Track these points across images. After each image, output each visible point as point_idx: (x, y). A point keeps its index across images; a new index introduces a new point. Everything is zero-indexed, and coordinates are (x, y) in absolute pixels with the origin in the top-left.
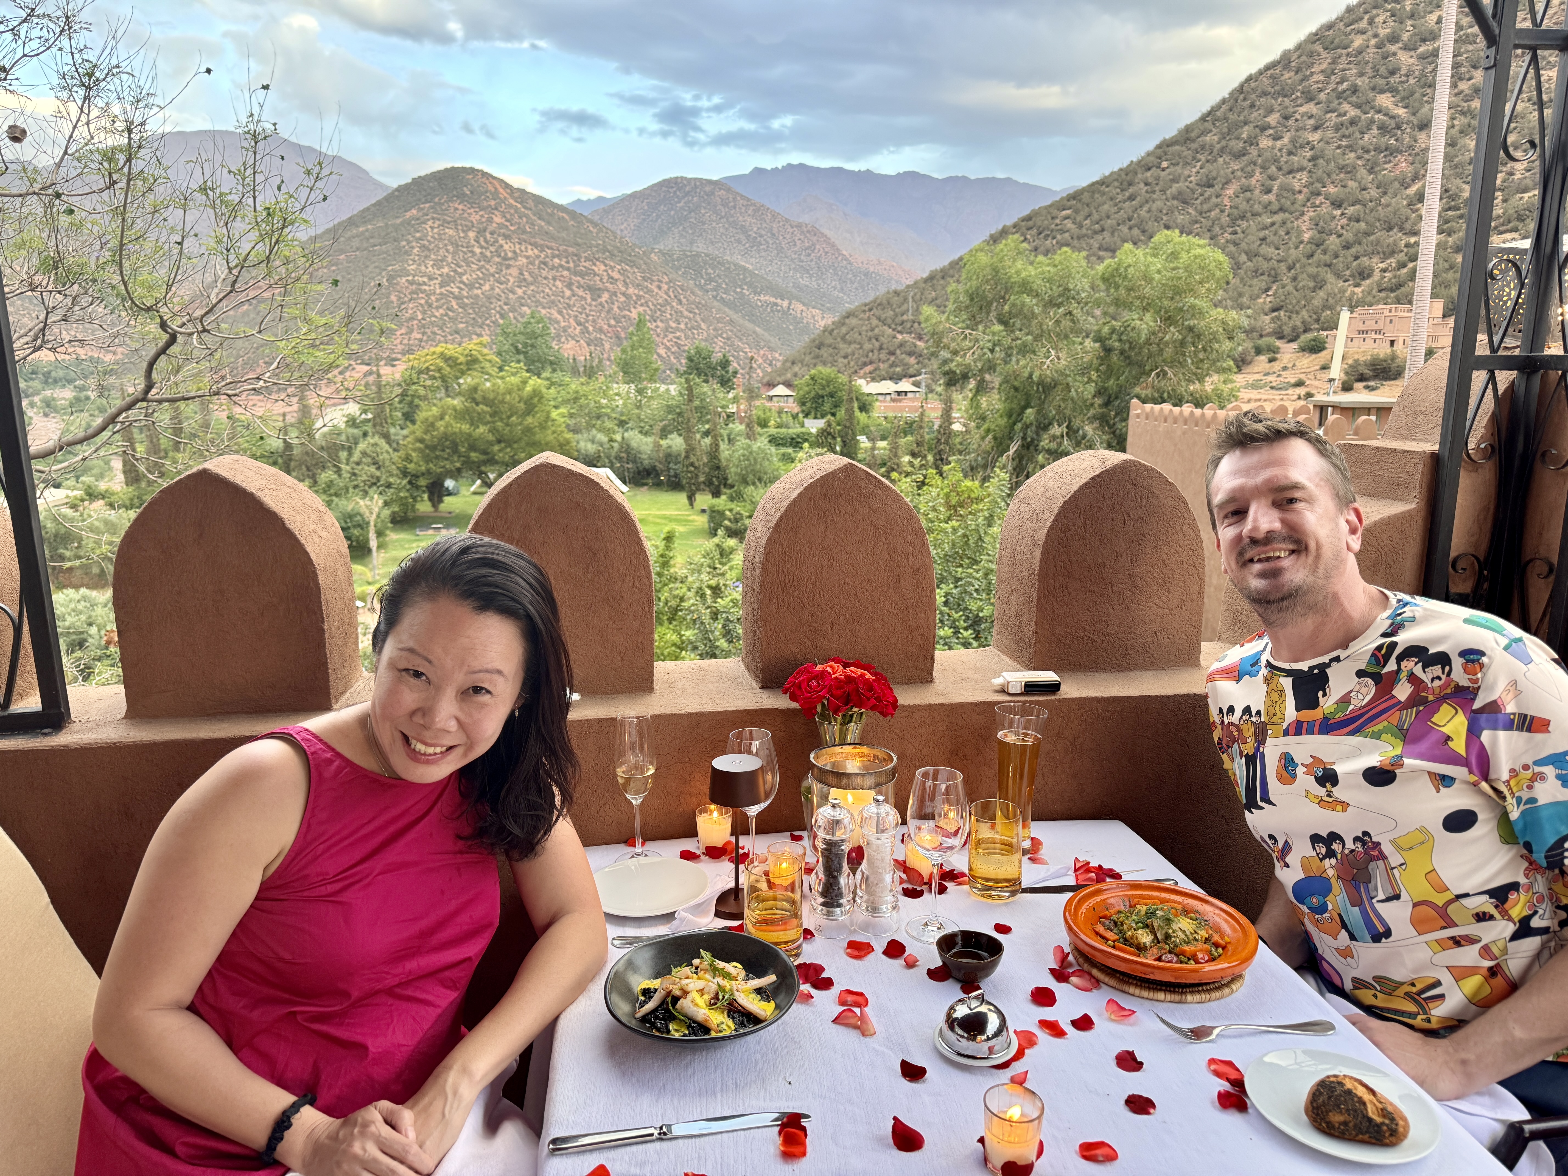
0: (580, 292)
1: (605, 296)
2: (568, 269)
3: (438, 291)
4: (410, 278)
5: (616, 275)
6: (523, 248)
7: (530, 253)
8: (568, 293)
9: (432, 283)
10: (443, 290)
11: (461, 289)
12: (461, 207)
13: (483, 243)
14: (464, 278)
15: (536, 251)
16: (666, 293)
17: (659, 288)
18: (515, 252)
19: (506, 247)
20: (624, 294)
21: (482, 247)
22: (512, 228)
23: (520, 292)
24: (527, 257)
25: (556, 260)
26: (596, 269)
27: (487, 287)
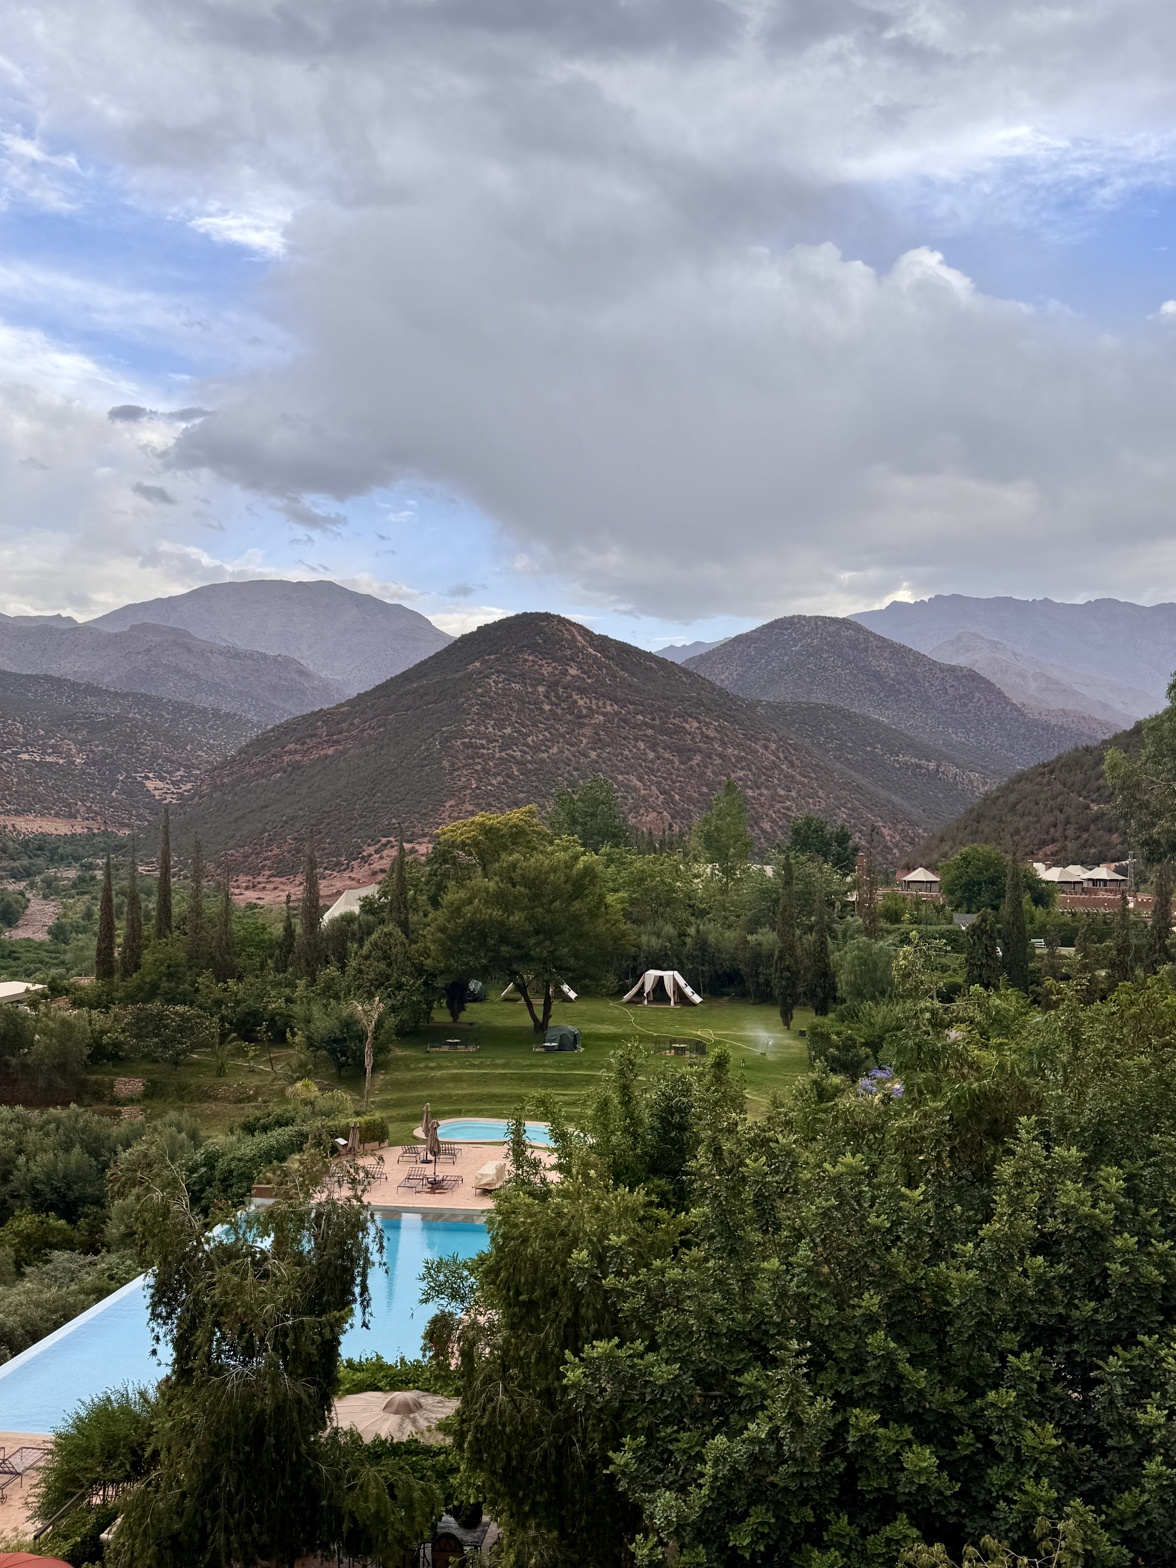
0: (667, 754)
1: (698, 758)
2: (652, 727)
3: (498, 755)
4: (467, 740)
5: (711, 733)
6: (601, 704)
7: (609, 708)
8: (651, 755)
9: (491, 746)
10: (503, 754)
11: (525, 753)
12: (531, 658)
13: (554, 699)
14: (529, 739)
15: (616, 707)
16: (774, 754)
17: (766, 747)
18: (590, 708)
19: (581, 703)
20: (721, 756)
21: (552, 703)
22: (589, 681)
23: (593, 755)
24: (605, 714)
25: (640, 717)
26: (687, 726)
27: (555, 750)
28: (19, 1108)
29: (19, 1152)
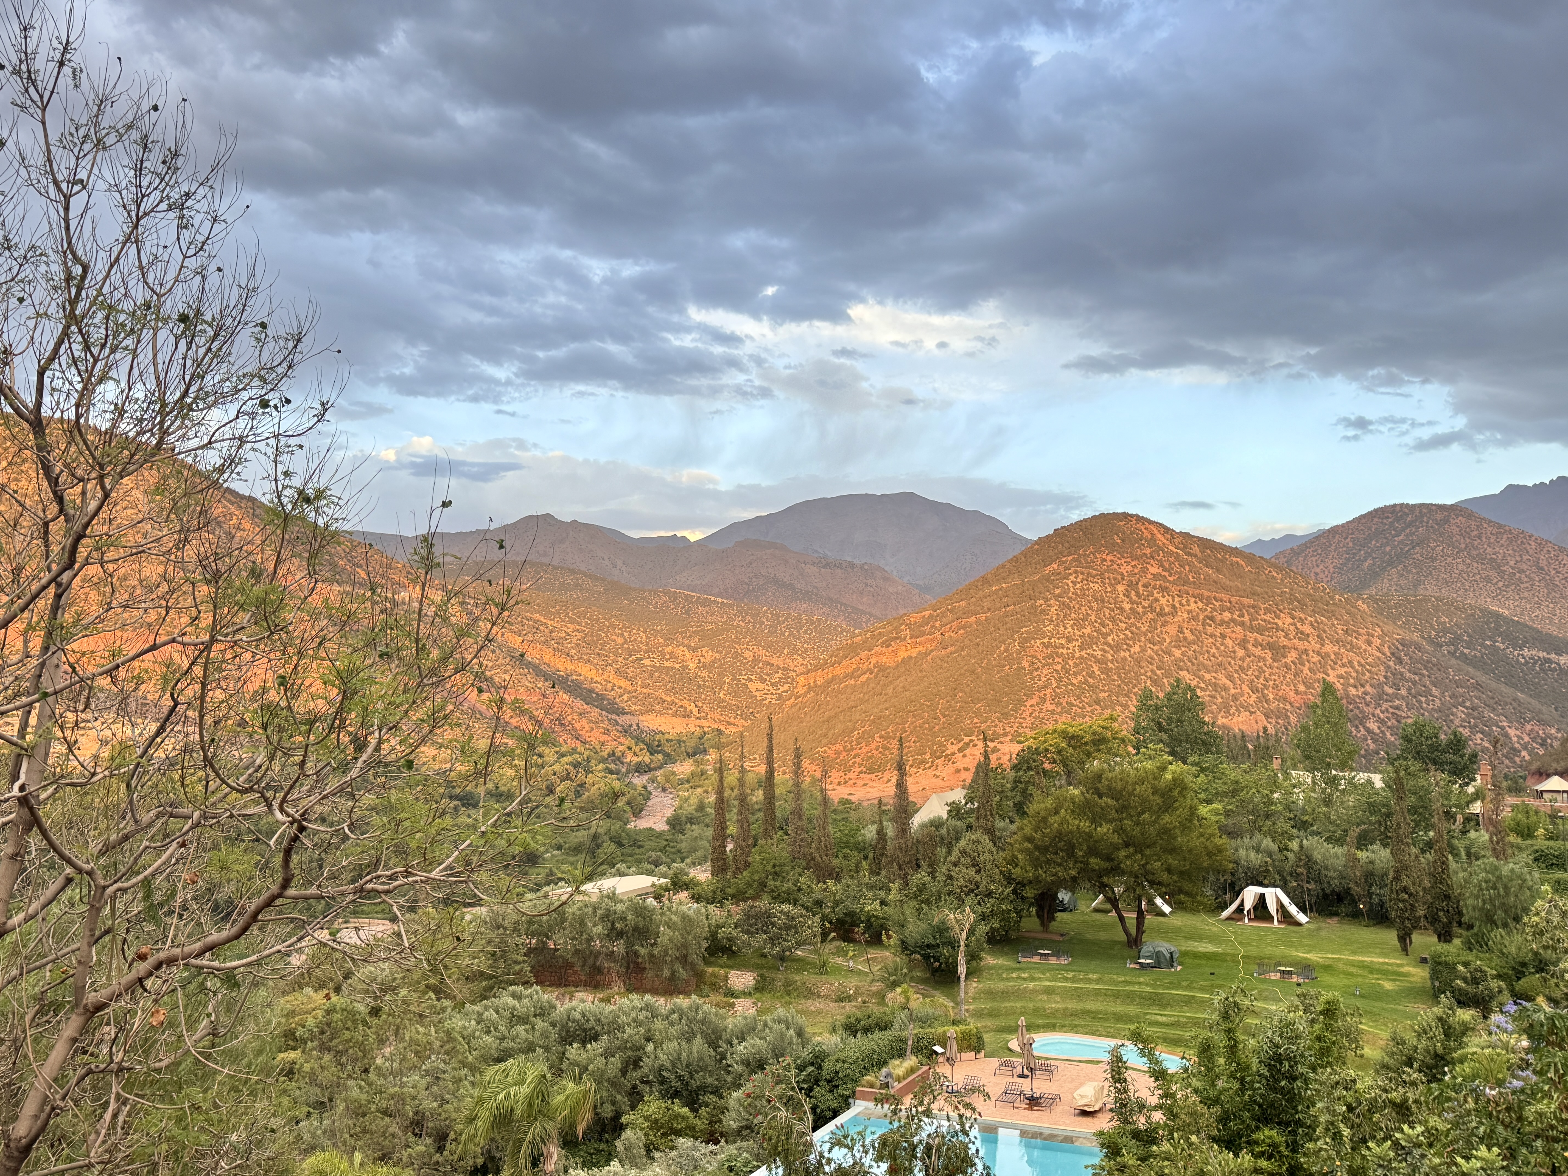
0: (1258, 651)
1: (1292, 656)
2: (1242, 624)
3: (1077, 655)
4: (1046, 640)
5: (1307, 629)
6: (1184, 602)
7: (1193, 606)
8: (1241, 653)
9: (1070, 645)
10: (1083, 653)
11: (1105, 651)
12: (1109, 558)
13: (1134, 598)
14: (1110, 639)
15: (1200, 605)
16: (1379, 650)
17: (1369, 643)
18: (1174, 606)
19: (1163, 601)
20: (1318, 653)
21: (1132, 602)
22: (1171, 579)
23: (1177, 653)
24: (1189, 612)
25: (1226, 614)
26: (1280, 623)
27: (1137, 649)
28: (648, 997)
29: (648, 1040)
